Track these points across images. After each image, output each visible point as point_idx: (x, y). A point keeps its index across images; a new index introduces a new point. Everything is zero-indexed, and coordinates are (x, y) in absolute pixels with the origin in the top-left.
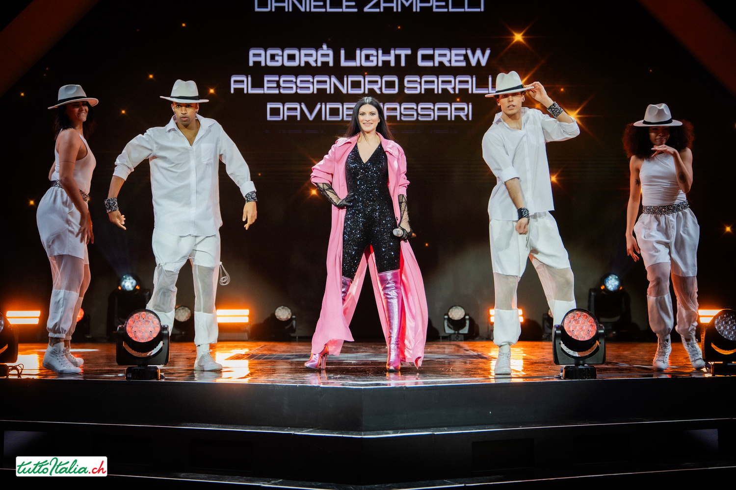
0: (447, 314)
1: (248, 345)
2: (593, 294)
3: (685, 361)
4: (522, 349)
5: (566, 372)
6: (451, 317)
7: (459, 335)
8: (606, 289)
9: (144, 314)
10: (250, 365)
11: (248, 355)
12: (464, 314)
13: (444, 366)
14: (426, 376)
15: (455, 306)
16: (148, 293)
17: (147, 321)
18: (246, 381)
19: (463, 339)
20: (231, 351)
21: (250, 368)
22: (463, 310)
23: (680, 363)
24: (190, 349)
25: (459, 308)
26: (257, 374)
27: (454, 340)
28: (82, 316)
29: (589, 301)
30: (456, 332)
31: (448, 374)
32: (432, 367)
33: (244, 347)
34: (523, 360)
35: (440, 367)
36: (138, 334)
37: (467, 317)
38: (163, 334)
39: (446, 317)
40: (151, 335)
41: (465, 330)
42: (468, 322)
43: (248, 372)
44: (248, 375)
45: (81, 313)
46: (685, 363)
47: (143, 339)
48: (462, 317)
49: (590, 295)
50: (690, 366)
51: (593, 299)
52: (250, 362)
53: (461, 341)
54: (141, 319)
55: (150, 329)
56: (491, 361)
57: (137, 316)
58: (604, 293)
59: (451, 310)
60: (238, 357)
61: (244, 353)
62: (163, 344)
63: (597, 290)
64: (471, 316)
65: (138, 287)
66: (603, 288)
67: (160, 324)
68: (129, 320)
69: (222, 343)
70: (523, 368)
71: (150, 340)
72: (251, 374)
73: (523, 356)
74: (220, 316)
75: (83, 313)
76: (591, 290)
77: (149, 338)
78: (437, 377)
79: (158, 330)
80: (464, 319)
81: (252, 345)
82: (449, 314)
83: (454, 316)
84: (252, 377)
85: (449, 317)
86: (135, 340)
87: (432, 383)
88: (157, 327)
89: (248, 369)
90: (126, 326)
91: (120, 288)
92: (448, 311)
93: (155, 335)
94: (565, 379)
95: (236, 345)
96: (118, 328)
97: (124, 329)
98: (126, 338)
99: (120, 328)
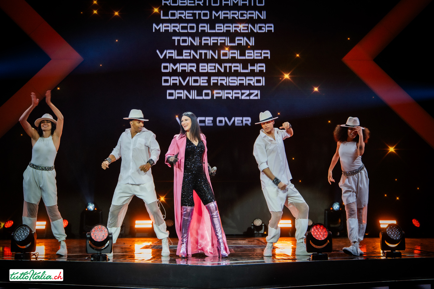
0: (253, 223)
1: (152, 240)
2: (326, 212)
3: (372, 249)
4: (291, 242)
5: (312, 257)
6: (255, 224)
7: (259, 234)
8: (333, 210)
9: (100, 227)
10: (153, 252)
11: (152, 246)
12: (261, 223)
13: (251, 252)
14: (242, 259)
15: (257, 218)
16: (101, 212)
17: (101, 230)
18: (150, 262)
19: (261, 236)
20: (143, 244)
21: (152, 254)
22: (261, 221)
23: (370, 251)
24: (122, 242)
25: (259, 219)
26: (156, 258)
27: (257, 237)
28: (67, 224)
29: (325, 216)
30: (258, 232)
31: (254, 257)
32: (245, 253)
33: (149, 241)
34: (292, 249)
35: (250, 253)
36: (97, 237)
37: (263, 224)
38: (110, 237)
39: (252, 224)
40: (103, 237)
41: (262, 231)
42: (263, 227)
43: (152, 257)
44: (152, 258)
45: (67, 223)
46: (372, 251)
47: (99, 240)
48: (261, 224)
49: (325, 213)
50: (375, 252)
51: (326, 215)
52: (153, 250)
53: (260, 237)
54: (98, 229)
55: (103, 234)
56: (276, 250)
57: (97, 227)
58: (332, 211)
59: (255, 221)
60: (147, 247)
61: (149, 245)
62: (110, 242)
63: (328, 210)
64: (265, 223)
65: (96, 209)
66: (331, 209)
67: (108, 232)
68: (93, 230)
69: (138, 238)
70: (291, 254)
71: (103, 240)
72: (154, 257)
73: (292, 246)
74: (137, 224)
75: (68, 223)
76: (326, 210)
77: (103, 239)
78: (248, 259)
79: (107, 235)
80: (261, 225)
81: (154, 240)
82: (254, 222)
83: (257, 224)
84: (154, 260)
85: (254, 224)
86: (95, 240)
87: (245, 263)
88: (107, 233)
89: (151, 254)
90: (91, 233)
91: (86, 209)
92: (254, 221)
93: (105, 238)
94: (312, 260)
95: (145, 240)
96: (87, 234)
97: (90, 234)
98: (91, 239)
99: (88, 234)
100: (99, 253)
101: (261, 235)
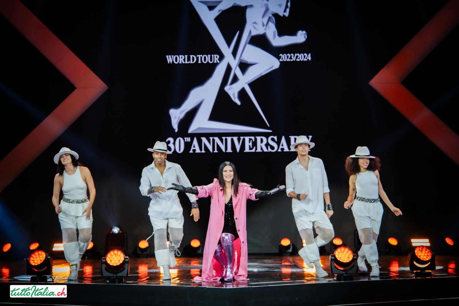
5: (337, 278)
6: (282, 244)
7: (287, 253)
14: (264, 280)
16: (126, 234)
17: (117, 255)
25: (288, 239)
30: (285, 251)
36: (113, 262)
37: (291, 244)
38: (126, 261)
39: (280, 244)
41: (290, 250)
42: (291, 247)
53: (288, 256)
64: (293, 243)
65: (120, 232)
68: (108, 255)
75: (93, 245)
77: (118, 263)
78: (270, 280)
79: (123, 259)
80: (289, 245)
82: (281, 242)
83: (284, 244)
86: (111, 264)
87: (266, 284)
91: (111, 232)
93: (121, 262)
94: (336, 281)
96: (102, 259)
97: (105, 259)
98: (106, 263)
99: (104, 259)
100: (115, 276)
101: (289, 254)
